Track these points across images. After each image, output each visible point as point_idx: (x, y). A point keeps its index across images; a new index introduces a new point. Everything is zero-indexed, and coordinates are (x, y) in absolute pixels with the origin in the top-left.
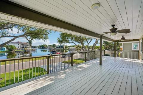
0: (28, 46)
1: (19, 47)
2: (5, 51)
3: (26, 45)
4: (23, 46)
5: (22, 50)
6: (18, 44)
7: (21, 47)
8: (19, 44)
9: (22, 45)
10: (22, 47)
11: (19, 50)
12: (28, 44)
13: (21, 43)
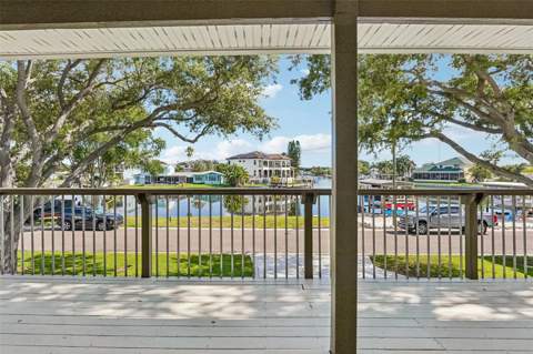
0: (286, 169)
1: (257, 173)
2: (220, 185)
3: (278, 165)
4: (267, 169)
5: (264, 182)
6: (252, 160)
7: (263, 173)
8: (257, 160)
9: (265, 163)
10: (266, 171)
11: (257, 182)
12: (288, 161)
13: (265, 156)
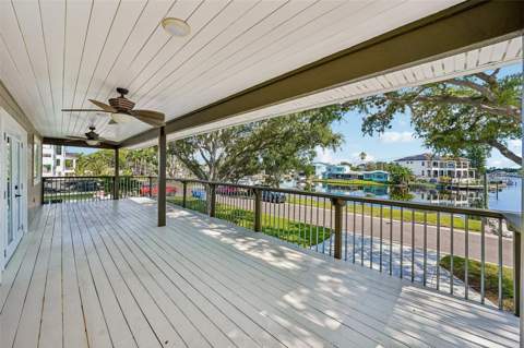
2: (387, 182)
6: (420, 162)
7: (432, 173)
8: (426, 162)
13: (435, 158)
